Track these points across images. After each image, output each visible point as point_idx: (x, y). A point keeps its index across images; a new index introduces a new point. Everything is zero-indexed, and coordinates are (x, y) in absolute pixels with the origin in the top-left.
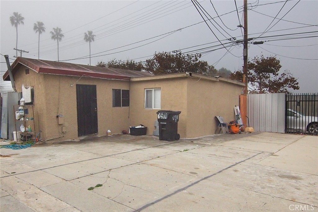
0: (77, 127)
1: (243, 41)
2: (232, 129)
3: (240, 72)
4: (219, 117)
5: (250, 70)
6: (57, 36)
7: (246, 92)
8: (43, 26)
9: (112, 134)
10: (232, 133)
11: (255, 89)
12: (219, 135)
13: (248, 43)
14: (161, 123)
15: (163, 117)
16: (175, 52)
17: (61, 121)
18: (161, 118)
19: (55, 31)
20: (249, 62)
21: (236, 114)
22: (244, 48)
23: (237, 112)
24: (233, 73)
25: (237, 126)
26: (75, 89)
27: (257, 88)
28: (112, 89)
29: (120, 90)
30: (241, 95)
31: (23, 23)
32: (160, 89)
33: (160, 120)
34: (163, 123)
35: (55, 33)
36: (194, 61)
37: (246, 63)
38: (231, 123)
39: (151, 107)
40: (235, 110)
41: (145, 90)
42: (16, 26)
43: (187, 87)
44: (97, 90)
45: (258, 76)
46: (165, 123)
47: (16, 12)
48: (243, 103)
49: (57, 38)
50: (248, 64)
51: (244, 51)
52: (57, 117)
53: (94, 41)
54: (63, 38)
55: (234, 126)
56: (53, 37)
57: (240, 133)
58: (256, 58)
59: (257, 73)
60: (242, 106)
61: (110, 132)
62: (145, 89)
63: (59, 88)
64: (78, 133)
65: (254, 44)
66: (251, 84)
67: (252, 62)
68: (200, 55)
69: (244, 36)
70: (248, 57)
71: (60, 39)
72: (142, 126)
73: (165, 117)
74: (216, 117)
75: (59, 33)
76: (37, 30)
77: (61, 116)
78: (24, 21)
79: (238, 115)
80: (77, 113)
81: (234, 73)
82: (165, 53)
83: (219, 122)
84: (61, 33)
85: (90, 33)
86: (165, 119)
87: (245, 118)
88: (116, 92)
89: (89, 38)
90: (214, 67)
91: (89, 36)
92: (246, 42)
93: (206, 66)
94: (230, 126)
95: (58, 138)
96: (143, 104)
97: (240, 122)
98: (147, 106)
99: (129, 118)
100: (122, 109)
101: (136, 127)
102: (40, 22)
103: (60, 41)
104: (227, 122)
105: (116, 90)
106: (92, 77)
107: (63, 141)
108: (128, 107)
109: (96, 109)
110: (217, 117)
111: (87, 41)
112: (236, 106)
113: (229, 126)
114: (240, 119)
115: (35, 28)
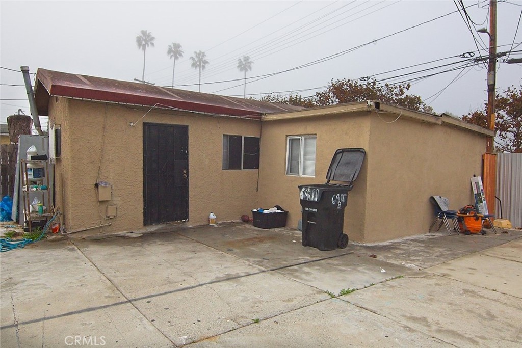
0: (143, 206)
1: (487, 58)
2: (466, 223)
3: (481, 113)
4: (438, 197)
5: (500, 110)
6: (200, 63)
7: (490, 149)
8: (181, 49)
9: (220, 222)
10: (467, 232)
11: (508, 145)
12: (438, 235)
13: (497, 61)
14: (307, 209)
15: (311, 196)
16: (365, 80)
17: (104, 194)
18: (306, 197)
19: (196, 56)
20: (497, 97)
21: (475, 192)
22: (490, 71)
23: (478, 188)
24: (467, 116)
25: (477, 219)
26: (140, 133)
27: (512, 143)
28: (224, 135)
29: (241, 136)
30: (486, 155)
31: (153, 44)
32: (315, 136)
33: (304, 203)
34: (311, 210)
35: (196, 59)
36: (396, 95)
37: (493, 98)
38: (465, 211)
39: (298, 173)
40: (473, 183)
41: (288, 138)
42: (144, 49)
43: (369, 133)
44: (189, 136)
45: (512, 121)
46: (314, 210)
47: (145, 30)
48: (488, 171)
49: (199, 66)
50: (496, 101)
51: (488, 75)
52: (97, 186)
53: (251, 70)
54: (207, 66)
55: (472, 218)
56: (194, 65)
57: (484, 233)
58: (512, 89)
59: (511, 116)
60: (487, 177)
61: (215, 217)
62: (287, 136)
63: (104, 128)
64: (143, 219)
65: (509, 63)
66: (500, 135)
67: (504, 96)
68: (409, 86)
69: (490, 48)
70: (496, 86)
71: (204, 67)
72: (279, 208)
73: (314, 198)
74: (432, 198)
75: (202, 59)
76: (172, 54)
77: (103, 185)
78: (154, 42)
79: (478, 195)
80: (141, 179)
81: (469, 116)
82: (347, 80)
83: (440, 208)
84: (205, 58)
85: (246, 59)
86: (314, 202)
87: (493, 199)
88: (233, 142)
89: (244, 65)
90: (432, 109)
91: (244, 63)
92: (492, 59)
93: (418, 105)
94: (463, 217)
95: (97, 228)
96: (284, 164)
97: (483, 209)
98: (291, 171)
99: (257, 191)
100: (243, 174)
101: (265, 212)
102: (177, 43)
103: (203, 69)
104: (456, 208)
105: (231, 137)
106: (177, 109)
107: (106, 234)
108: (256, 171)
109: (185, 171)
110: (435, 197)
111: (241, 70)
112: (474, 176)
113: (460, 217)
114: (484, 202)
115: (170, 52)
